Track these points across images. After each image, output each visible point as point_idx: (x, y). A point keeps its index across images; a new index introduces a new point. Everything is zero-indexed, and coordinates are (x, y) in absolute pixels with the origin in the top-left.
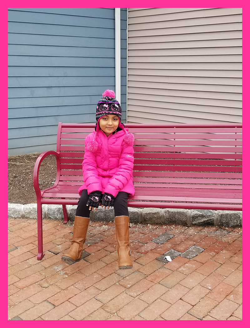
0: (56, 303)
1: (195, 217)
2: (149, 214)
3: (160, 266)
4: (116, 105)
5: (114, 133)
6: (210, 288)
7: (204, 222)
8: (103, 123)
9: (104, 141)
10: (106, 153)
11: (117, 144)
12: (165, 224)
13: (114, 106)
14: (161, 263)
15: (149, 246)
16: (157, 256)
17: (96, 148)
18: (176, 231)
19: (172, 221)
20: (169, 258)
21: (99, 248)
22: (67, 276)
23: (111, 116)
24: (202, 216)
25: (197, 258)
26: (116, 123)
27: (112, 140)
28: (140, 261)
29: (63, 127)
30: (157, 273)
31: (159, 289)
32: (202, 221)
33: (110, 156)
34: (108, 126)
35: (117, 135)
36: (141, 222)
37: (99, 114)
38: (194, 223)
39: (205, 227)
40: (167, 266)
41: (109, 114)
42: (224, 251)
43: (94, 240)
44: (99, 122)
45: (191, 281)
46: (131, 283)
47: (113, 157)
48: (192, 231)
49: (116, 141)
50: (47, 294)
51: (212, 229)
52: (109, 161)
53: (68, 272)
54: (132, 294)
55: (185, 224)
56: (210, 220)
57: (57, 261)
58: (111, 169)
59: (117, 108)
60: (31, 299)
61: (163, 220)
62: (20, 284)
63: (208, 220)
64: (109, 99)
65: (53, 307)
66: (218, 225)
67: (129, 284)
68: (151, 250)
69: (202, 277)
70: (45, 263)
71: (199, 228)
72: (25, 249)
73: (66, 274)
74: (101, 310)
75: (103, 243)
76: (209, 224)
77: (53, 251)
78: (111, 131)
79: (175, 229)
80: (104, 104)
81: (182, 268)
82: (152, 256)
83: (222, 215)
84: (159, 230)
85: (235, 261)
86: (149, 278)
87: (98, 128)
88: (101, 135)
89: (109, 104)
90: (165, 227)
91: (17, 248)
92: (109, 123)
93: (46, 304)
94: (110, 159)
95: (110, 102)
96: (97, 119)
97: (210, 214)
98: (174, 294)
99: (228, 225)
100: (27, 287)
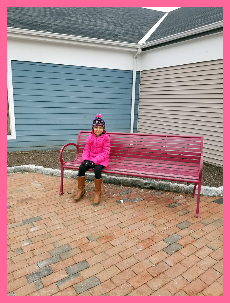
0: (58, 214)
1: (145, 184)
2: (122, 180)
3: (116, 204)
4: (102, 121)
5: (100, 135)
6: (135, 216)
7: (150, 187)
8: (95, 129)
9: (95, 139)
10: (95, 145)
11: (101, 141)
12: (130, 186)
13: (101, 122)
14: (117, 203)
15: (116, 195)
16: (117, 200)
17: (91, 142)
18: (134, 190)
19: (134, 185)
20: (122, 201)
21: (91, 193)
22: (69, 203)
23: (99, 126)
24: (149, 184)
25: (137, 203)
26: (102, 130)
27: (98, 139)
28: (108, 201)
29: (81, 132)
30: (112, 207)
31: (110, 213)
32: (149, 186)
33: (97, 147)
34: (97, 131)
35: (101, 136)
36: (118, 184)
37: (93, 125)
38: (145, 187)
39: (151, 189)
40: (119, 205)
41: (98, 125)
42: (153, 202)
43: (90, 190)
44: (93, 129)
45: (127, 212)
46: (97, 209)
47: (99, 148)
48: (142, 191)
49: (100, 139)
50: (57, 209)
51: (153, 191)
52: (96, 149)
53: (70, 202)
54: (95, 214)
55: (140, 187)
56: (154, 186)
57: (68, 197)
58: (97, 154)
59: (102, 123)
60: (48, 210)
61: (129, 184)
62: (46, 204)
63: (152, 186)
64: (99, 118)
65: (57, 214)
66: (158, 189)
67: (96, 210)
68: (116, 197)
69: (134, 211)
70: (62, 197)
71: (147, 190)
72: (56, 190)
73: (69, 202)
74: (77, 219)
75: (94, 192)
76: (153, 188)
77: (69, 192)
78: (99, 134)
79: (134, 189)
80: (96, 120)
81: (127, 206)
82: (115, 199)
83: (160, 184)
84: (125, 189)
85: (156, 207)
86: (107, 209)
87: (93, 132)
88: (94, 136)
89: (99, 121)
90: (129, 187)
91: (53, 189)
92: (98, 130)
93: (54, 213)
94: (97, 148)
95: (99, 119)
96: (93, 127)
97: (153, 183)
98: (116, 216)
99: (163, 190)
100: (49, 205)
